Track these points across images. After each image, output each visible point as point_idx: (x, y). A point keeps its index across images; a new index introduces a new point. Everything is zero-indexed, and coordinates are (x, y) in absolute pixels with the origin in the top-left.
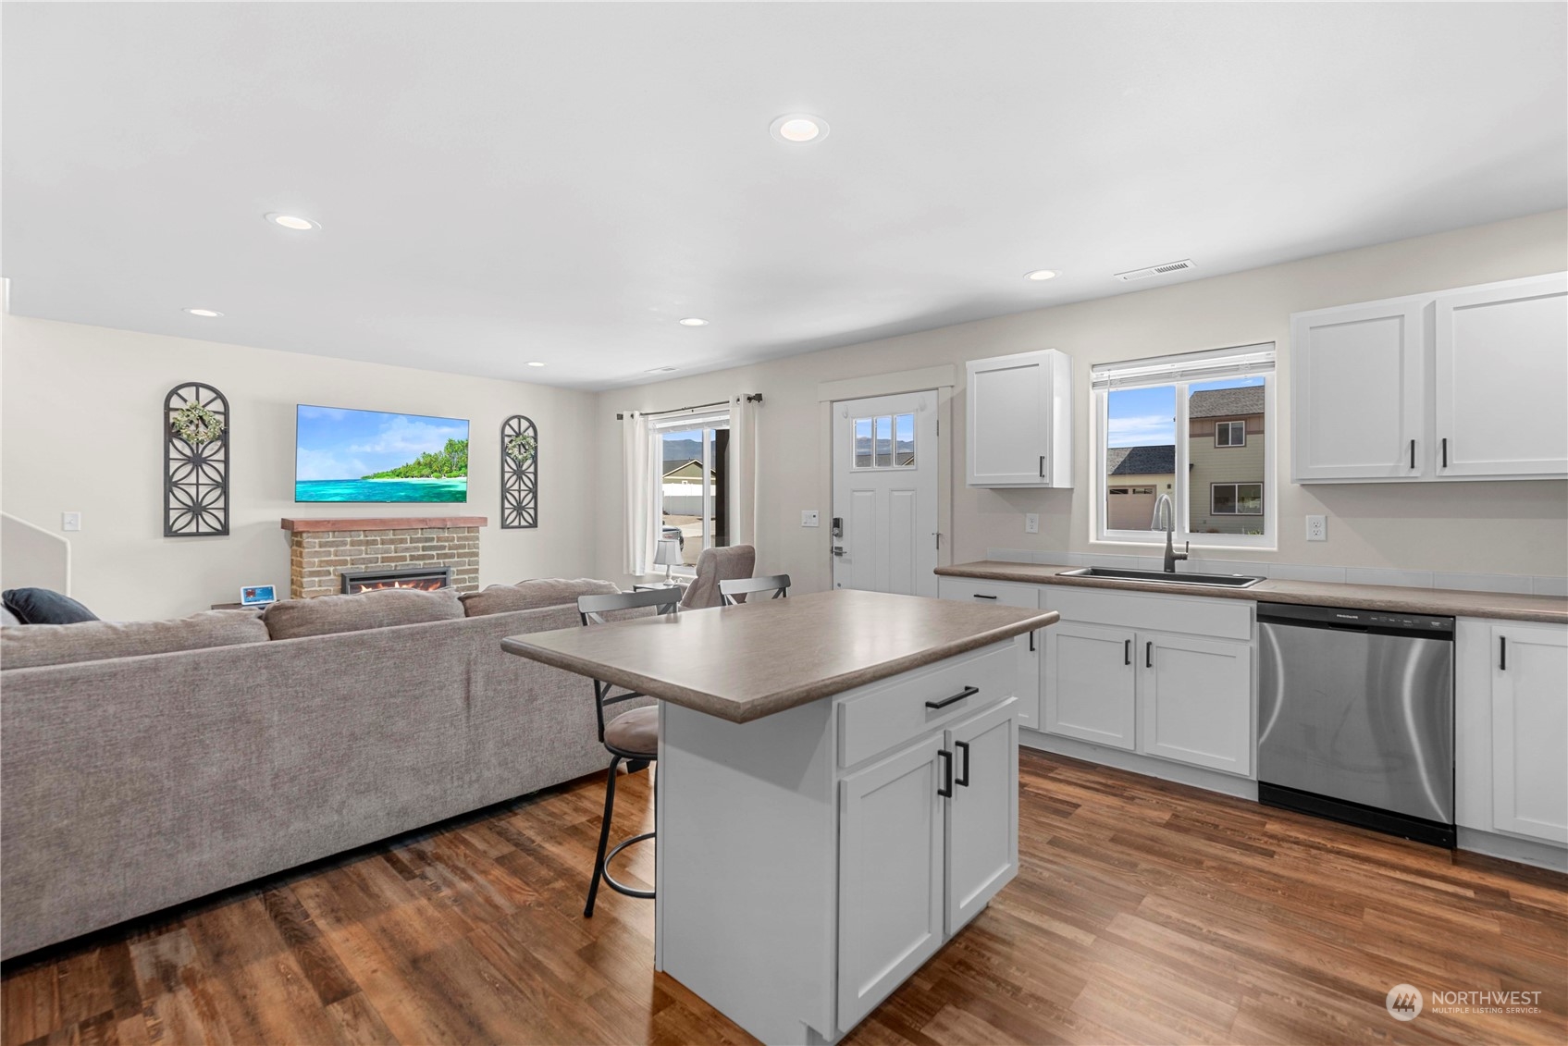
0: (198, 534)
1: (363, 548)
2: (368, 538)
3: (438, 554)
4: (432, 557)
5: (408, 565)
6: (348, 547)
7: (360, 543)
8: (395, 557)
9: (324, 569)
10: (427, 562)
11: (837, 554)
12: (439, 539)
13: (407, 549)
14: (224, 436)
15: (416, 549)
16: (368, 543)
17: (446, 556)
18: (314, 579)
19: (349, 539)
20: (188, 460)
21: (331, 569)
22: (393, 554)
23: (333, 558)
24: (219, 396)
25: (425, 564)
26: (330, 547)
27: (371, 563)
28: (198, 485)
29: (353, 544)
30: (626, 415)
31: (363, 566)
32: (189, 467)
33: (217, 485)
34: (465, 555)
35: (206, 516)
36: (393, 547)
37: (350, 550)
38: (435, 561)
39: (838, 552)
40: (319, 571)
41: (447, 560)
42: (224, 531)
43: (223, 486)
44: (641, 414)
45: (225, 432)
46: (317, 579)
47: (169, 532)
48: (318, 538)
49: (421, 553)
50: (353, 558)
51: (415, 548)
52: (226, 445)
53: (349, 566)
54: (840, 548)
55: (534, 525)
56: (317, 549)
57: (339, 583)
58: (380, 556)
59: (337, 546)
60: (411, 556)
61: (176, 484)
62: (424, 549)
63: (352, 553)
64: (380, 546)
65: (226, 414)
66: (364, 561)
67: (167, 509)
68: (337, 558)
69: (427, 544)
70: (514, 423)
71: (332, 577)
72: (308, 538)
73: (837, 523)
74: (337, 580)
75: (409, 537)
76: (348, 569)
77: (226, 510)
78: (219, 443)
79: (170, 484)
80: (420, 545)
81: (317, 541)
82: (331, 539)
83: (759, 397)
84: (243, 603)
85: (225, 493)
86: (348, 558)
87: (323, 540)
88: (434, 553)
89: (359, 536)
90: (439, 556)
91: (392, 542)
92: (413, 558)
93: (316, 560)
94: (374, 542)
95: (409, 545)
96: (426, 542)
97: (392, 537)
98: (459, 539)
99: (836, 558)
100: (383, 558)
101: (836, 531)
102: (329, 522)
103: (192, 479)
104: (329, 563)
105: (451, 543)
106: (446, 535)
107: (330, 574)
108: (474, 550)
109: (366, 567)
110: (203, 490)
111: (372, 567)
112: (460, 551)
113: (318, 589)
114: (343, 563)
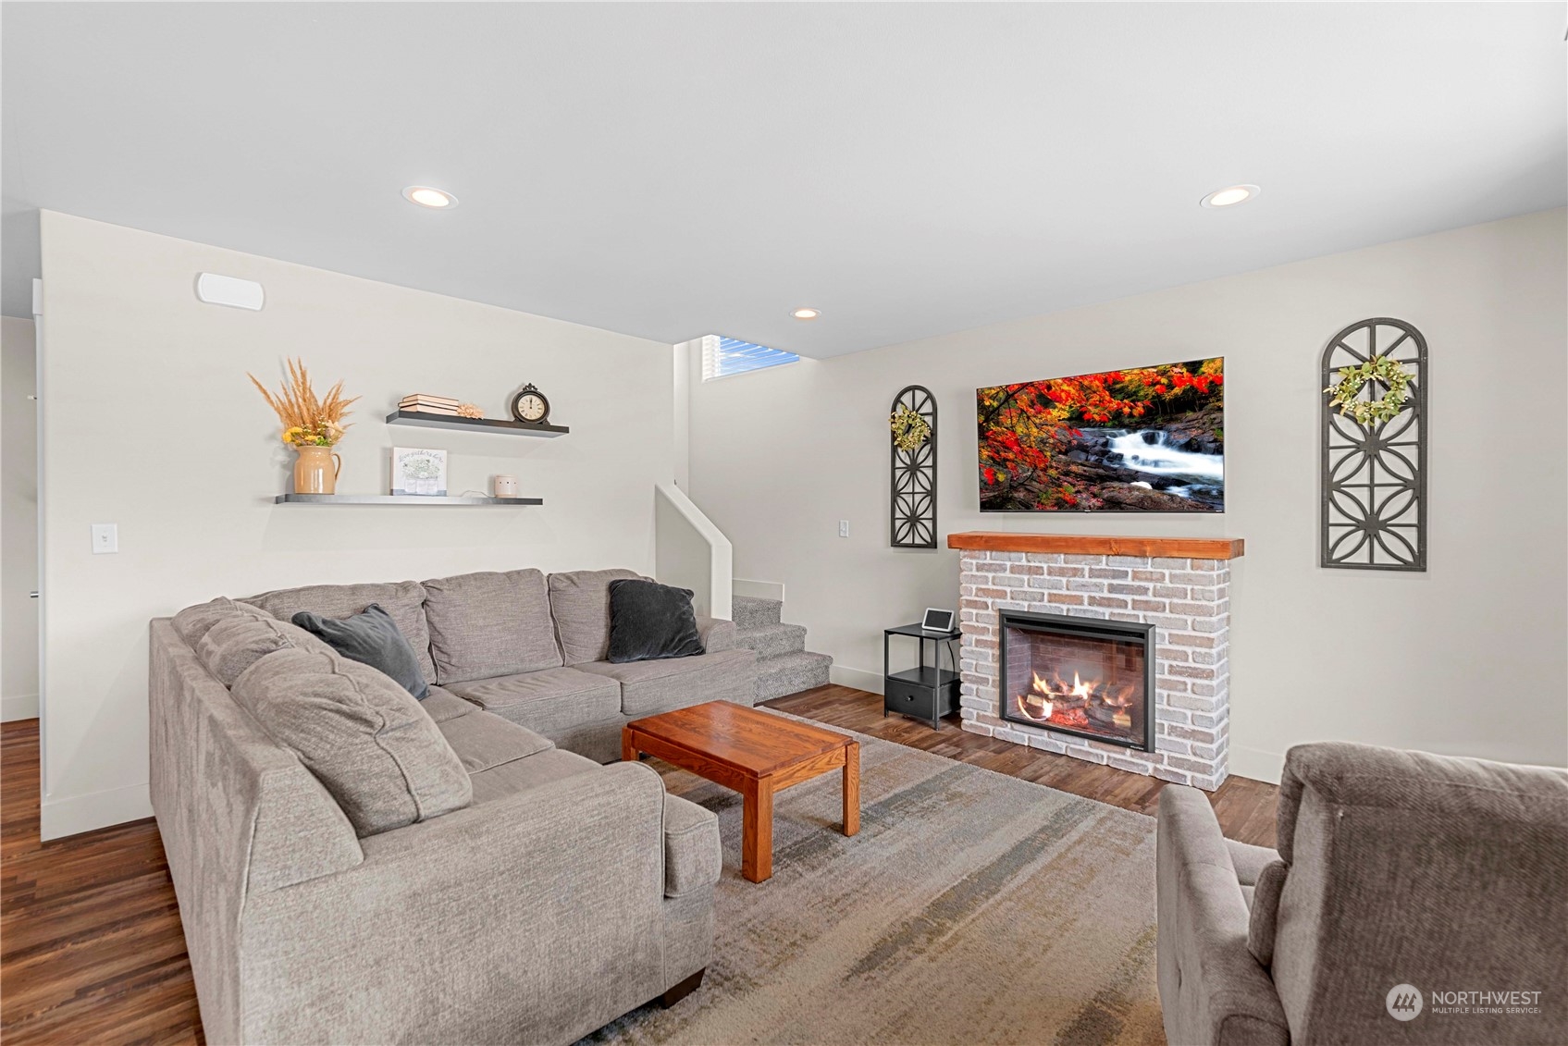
0: (913, 546)
1: (1026, 577)
2: (1032, 564)
3: (1134, 601)
4: (1124, 604)
5: (1085, 611)
6: (1008, 574)
7: (1020, 570)
8: (1067, 596)
9: (982, 599)
10: (1116, 611)
12: (1136, 576)
13: (1083, 586)
14: (931, 440)
15: (1099, 587)
16: (1030, 571)
17: (1147, 606)
18: (971, 610)
20: (908, 469)
21: (989, 601)
22: (1064, 592)
23: (990, 586)
24: (930, 396)
25: (1112, 614)
26: (987, 571)
27: (1034, 600)
28: (913, 493)
29: (1012, 570)
31: (1026, 604)
32: (919, 474)
33: (928, 493)
34: (1185, 609)
35: (919, 527)
36: (1064, 580)
37: (1009, 578)
38: (1129, 611)
40: (976, 601)
41: (1149, 614)
42: (932, 544)
43: (932, 494)
45: (934, 433)
46: (974, 611)
47: (894, 542)
48: (976, 558)
49: (1106, 594)
50: (1014, 589)
51: (1096, 585)
52: (934, 451)
53: (1009, 600)
55: (1418, 563)
56: (974, 573)
57: (997, 621)
58: (1046, 592)
59: (995, 571)
60: (1090, 597)
61: (899, 493)
62: (1112, 589)
63: (1012, 583)
64: (1046, 576)
65: (934, 414)
66: (1026, 596)
67: (893, 519)
68: (995, 587)
69: (1115, 582)
71: (990, 611)
72: (964, 557)
74: (994, 617)
75: (1087, 568)
76: (1009, 604)
77: (933, 521)
79: (896, 493)
80: (1106, 582)
81: (974, 562)
82: (988, 561)
85: (933, 502)
86: (1008, 590)
87: (981, 562)
88: (1129, 598)
89: (1020, 560)
90: (1136, 604)
91: (1062, 572)
92: (1092, 601)
93: (974, 587)
94: (1038, 571)
95: (1087, 579)
96: (1114, 578)
97: (1062, 565)
98: (1173, 578)
100: (1050, 594)
102: (982, 537)
103: (918, 489)
104: (986, 592)
105: (1159, 585)
106: (1150, 569)
107: (987, 607)
108: (1204, 603)
109: (1029, 606)
110: (918, 498)
111: (1035, 606)
112: (1175, 601)
113: (976, 624)
114: (1002, 594)
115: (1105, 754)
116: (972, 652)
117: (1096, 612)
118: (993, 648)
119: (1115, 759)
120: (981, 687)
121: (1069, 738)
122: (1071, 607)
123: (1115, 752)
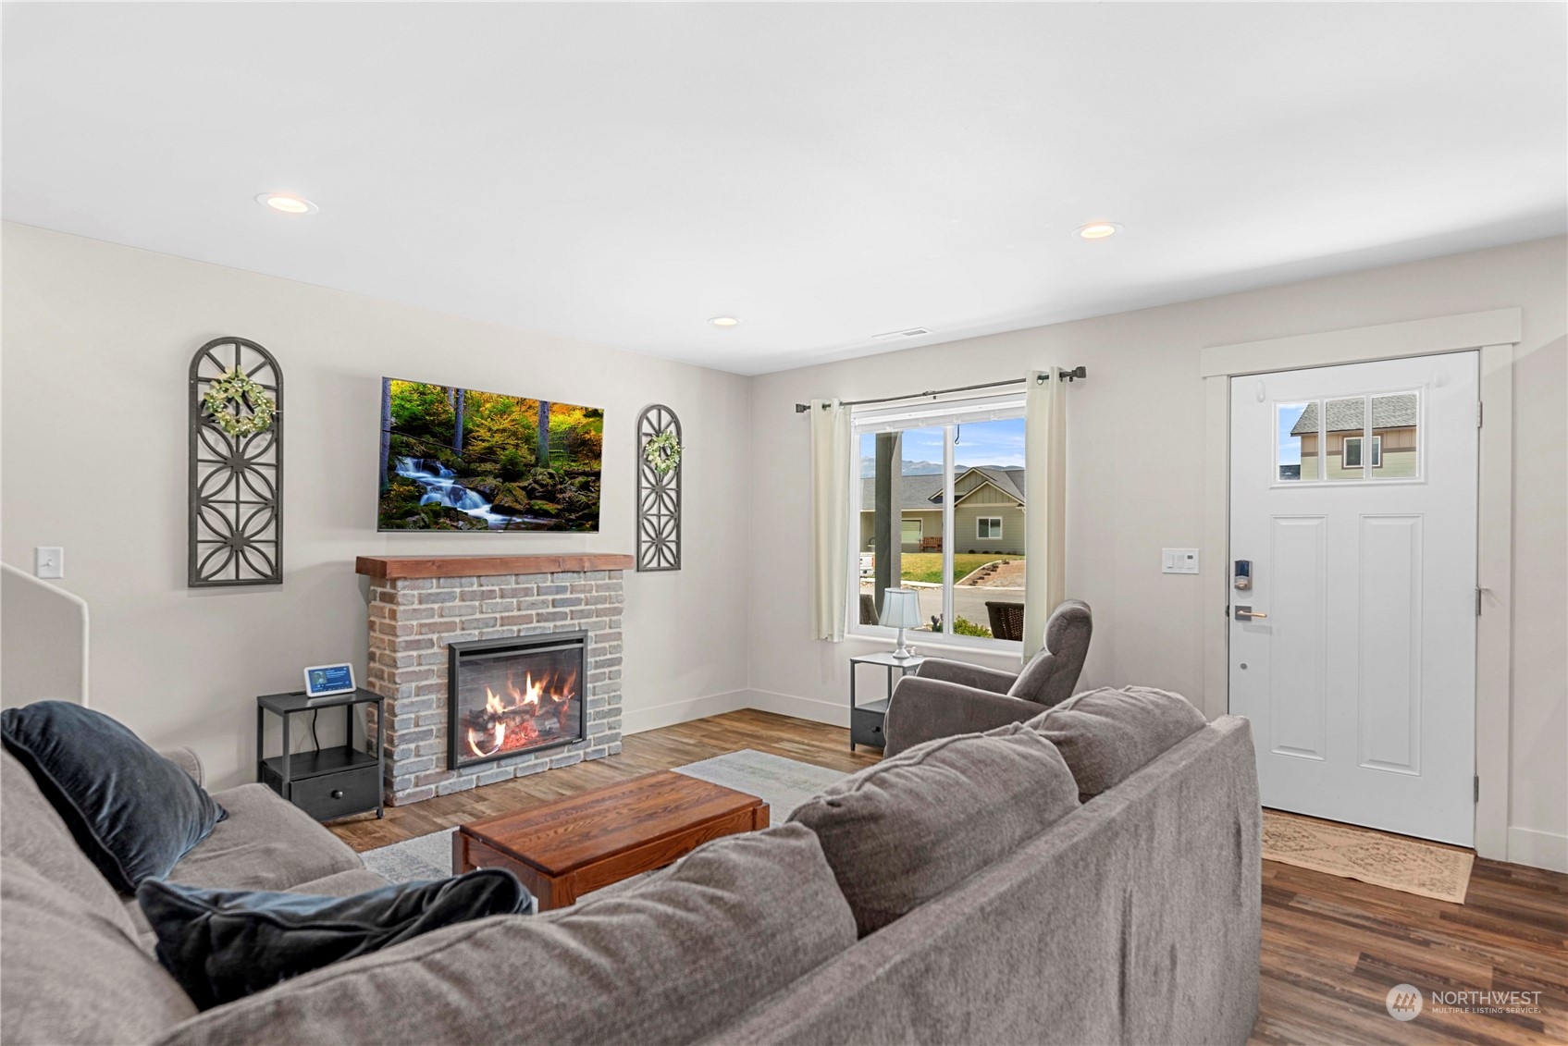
0: (238, 583)
1: (477, 603)
2: (484, 588)
3: (572, 612)
4: (564, 616)
5: (535, 628)
6: (457, 602)
7: (473, 596)
8: (518, 616)
9: (426, 637)
10: (559, 623)
11: (1238, 617)
12: (574, 589)
13: (533, 605)
14: (275, 425)
16: (483, 596)
17: (583, 614)
18: (411, 653)
19: (458, 590)
20: (225, 462)
21: (435, 637)
22: (516, 613)
23: (437, 619)
24: (270, 361)
25: (556, 627)
26: (434, 602)
27: (487, 627)
28: (238, 502)
29: (463, 598)
30: (816, 405)
31: (477, 632)
32: (225, 474)
33: (265, 503)
34: (606, 612)
35: (250, 553)
36: (515, 601)
37: (459, 607)
38: (568, 622)
39: (1244, 615)
40: (419, 641)
41: (583, 621)
42: (275, 577)
43: (274, 505)
44: (841, 404)
45: (277, 419)
46: (415, 653)
47: (197, 580)
48: (418, 588)
49: (551, 610)
50: (464, 618)
51: (543, 602)
52: (278, 441)
53: (458, 632)
54: (1248, 609)
55: (676, 566)
56: (416, 606)
57: (445, 659)
58: (498, 615)
59: (443, 601)
60: (538, 614)
61: (206, 502)
62: (554, 603)
63: (463, 612)
64: (498, 600)
65: (278, 390)
66: (479, 624)
67: (193, 542)
68: (442, 620)
69: (558, 597)
70: (653, 415)
71: (436, 649)
72: (404, 588)
73: (1243, 569)
74: (442, 654)
75: (535, 586)
76: (457, 637)
77: (278, 543)
78: (268, 436)
79: (197, 501)
80: (550, 598)
81: (416, 592)
82: (434, 590)
83: (1080, 372)
84: (310, 694)
85: (277, 517)
86: (457, 620)
87: (424, 592)
88: (567, 610)
89: (472, 585)
90: (574, 615)
91: (514, 593)
92: (540, 618)
93: (415, 623)
94: (491, 594)
95: (535, 598)
96: (557, 593)
97: (515, 586)
98: (599, 588)
99: (1237, 626)
100: (502, 618)
101: (1242, 581)
102: (433, 562)
103: (230, 494)
104: (432, 628)
105: (588, 595)
106: (583, 582)
107: (433, 645)
108: (617, 605)
109: (481, 634)
110: (246, 511)
111: (488, 633)
112: (599, 606)
113: (417, 669)
114: (450, 627)
115: (547, 759)
116: (412, 703)
117: (544, 628)
118: (438, 691)
119: (557, 760)
120: (421, 743)
121: (518, 760)
122: (521, 627)
123: (557, 754)
